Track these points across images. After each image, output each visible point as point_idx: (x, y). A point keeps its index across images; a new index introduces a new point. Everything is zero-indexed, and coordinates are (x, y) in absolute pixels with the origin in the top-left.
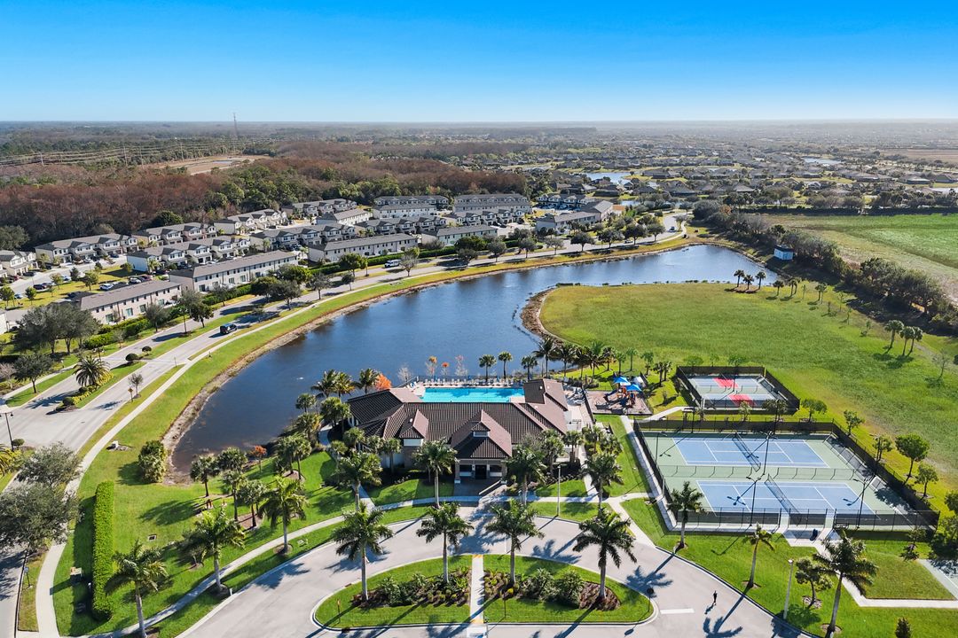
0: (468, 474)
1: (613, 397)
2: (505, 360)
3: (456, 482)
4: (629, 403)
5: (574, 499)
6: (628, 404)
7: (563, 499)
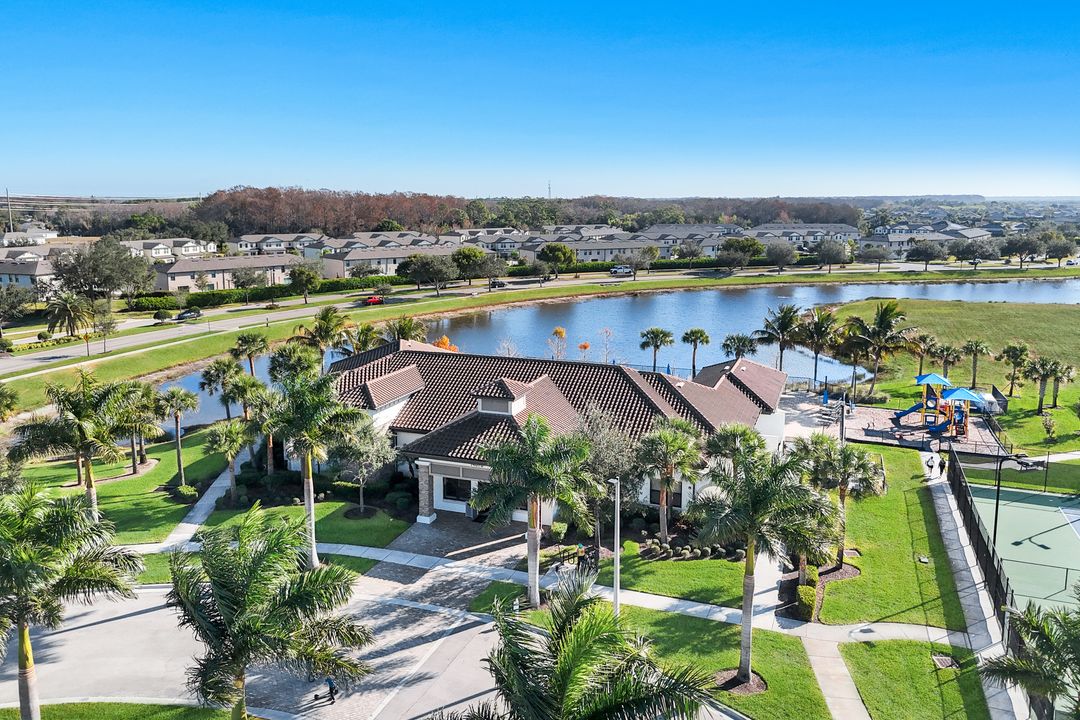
0: (459, 507)
1: (915, 419)
2: (695, 341)
3: (421, 519)
4: (952, 431)
5: (696, 609)
6: (948, 435)
7: (659, 603)
